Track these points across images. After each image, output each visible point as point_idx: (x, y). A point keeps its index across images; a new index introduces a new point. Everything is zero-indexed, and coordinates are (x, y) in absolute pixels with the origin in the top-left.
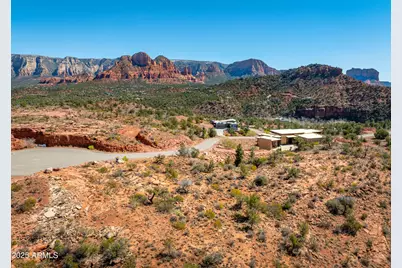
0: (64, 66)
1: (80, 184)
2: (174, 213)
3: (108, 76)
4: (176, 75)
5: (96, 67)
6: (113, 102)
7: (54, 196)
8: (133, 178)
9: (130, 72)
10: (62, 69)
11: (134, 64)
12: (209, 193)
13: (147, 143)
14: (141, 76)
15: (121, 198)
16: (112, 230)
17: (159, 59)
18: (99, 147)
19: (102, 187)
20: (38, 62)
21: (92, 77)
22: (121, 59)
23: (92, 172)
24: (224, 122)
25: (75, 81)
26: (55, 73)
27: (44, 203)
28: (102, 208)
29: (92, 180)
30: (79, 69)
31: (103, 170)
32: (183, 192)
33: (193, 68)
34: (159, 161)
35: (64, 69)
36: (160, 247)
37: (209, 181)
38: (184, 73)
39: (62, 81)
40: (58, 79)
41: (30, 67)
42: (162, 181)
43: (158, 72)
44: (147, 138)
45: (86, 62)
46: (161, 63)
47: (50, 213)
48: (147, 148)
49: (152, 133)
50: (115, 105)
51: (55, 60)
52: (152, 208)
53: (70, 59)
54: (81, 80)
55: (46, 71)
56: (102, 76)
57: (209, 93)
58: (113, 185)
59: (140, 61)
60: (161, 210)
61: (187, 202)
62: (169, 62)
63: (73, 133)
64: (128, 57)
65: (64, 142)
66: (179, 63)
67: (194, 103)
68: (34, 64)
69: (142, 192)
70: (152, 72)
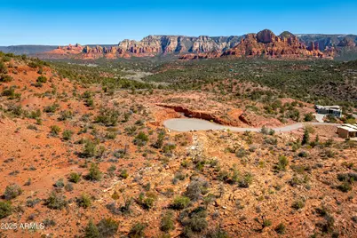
0: (198, 44)
1: (205, 139)
2: (244, 158)
3: (234, 53)
4: (301, 51)
5: (224, 44)
6: (234, 81)
7: (194, 142)
8: (229, 141)
9: (254, 49)
10: (196, 46)
11: (258, 41)
12: (267, 154)
13: (245, 122)
14: (264, 52)
15: (221, 148)
16: (215, 158)
17: (284, 34)
18: (216, 121)
19: (214, 142)
20: (179, 41)
21: (220, 53)
22: (246, 36)
23: (210, 134)
24: (327, 108)
25: (206, 57)
26: (191, 50)
27: (191, 144)
28: (213, 150)
29: (210, 138)
30: (209, 46)
31: (215, 134)
32: (252, 151)
33: (322, 42)
34: (246, 134)
35: (197, 46)
36: (231, 167)
37: (271, 148)
38: (310, 49)
39: (195, 57)
40: (193, 55)
41: (173, 45)
42: (243, 144)
43: (281, 48)
44: (245, 118)
45: (216, 40)
46: (285, 39)
47: (193, 148)
48: (245, 125)
49: (251, 114)
50: (235, 84)
51: (191, 39)
52: (234, 154)
53: (203, 37)
54: (210, 56)
55: (184, 48)
56: (229, 53)
57: (333, 72)
58: (219, 142)
59: (265, 37)
60: (237, 156)
61: (252, 156)
62: (294, 37)
63: (203, 112)
64: (253, 34)
65: (198, 116)
66: (306, 38)
67: (314, 82)
68: (176, 43)
69: (231, 147)
70: (275, 49)
